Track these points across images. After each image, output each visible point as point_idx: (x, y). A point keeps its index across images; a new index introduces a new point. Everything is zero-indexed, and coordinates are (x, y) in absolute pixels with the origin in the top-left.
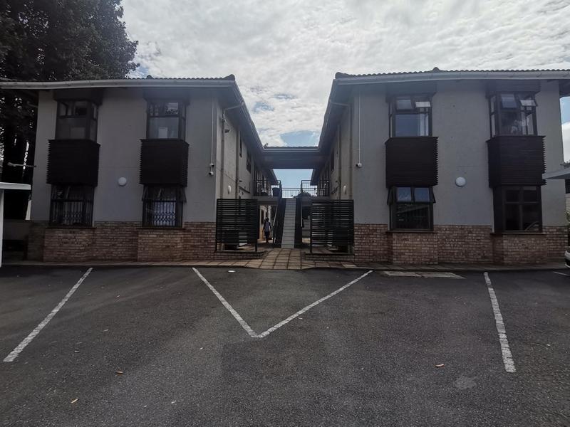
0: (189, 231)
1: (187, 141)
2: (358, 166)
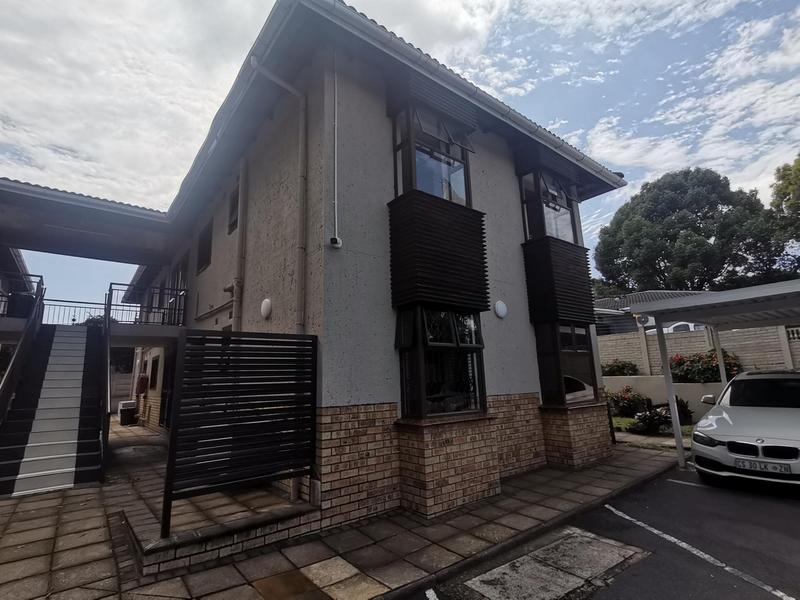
2: (336, 245)
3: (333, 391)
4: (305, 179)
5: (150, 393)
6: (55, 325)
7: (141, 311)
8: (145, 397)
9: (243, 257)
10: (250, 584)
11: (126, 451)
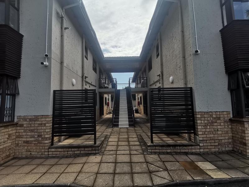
0: (22, 126)
1: (21, 32)
2: (198, 53)
3: (200, 106)
4: (183, 32)
5: (141, 105)
6: (120, 90)
7: (136, 85)
8: (140, 107)
9: (162, 65)
10: (178, 162)
11: (138, 120)
